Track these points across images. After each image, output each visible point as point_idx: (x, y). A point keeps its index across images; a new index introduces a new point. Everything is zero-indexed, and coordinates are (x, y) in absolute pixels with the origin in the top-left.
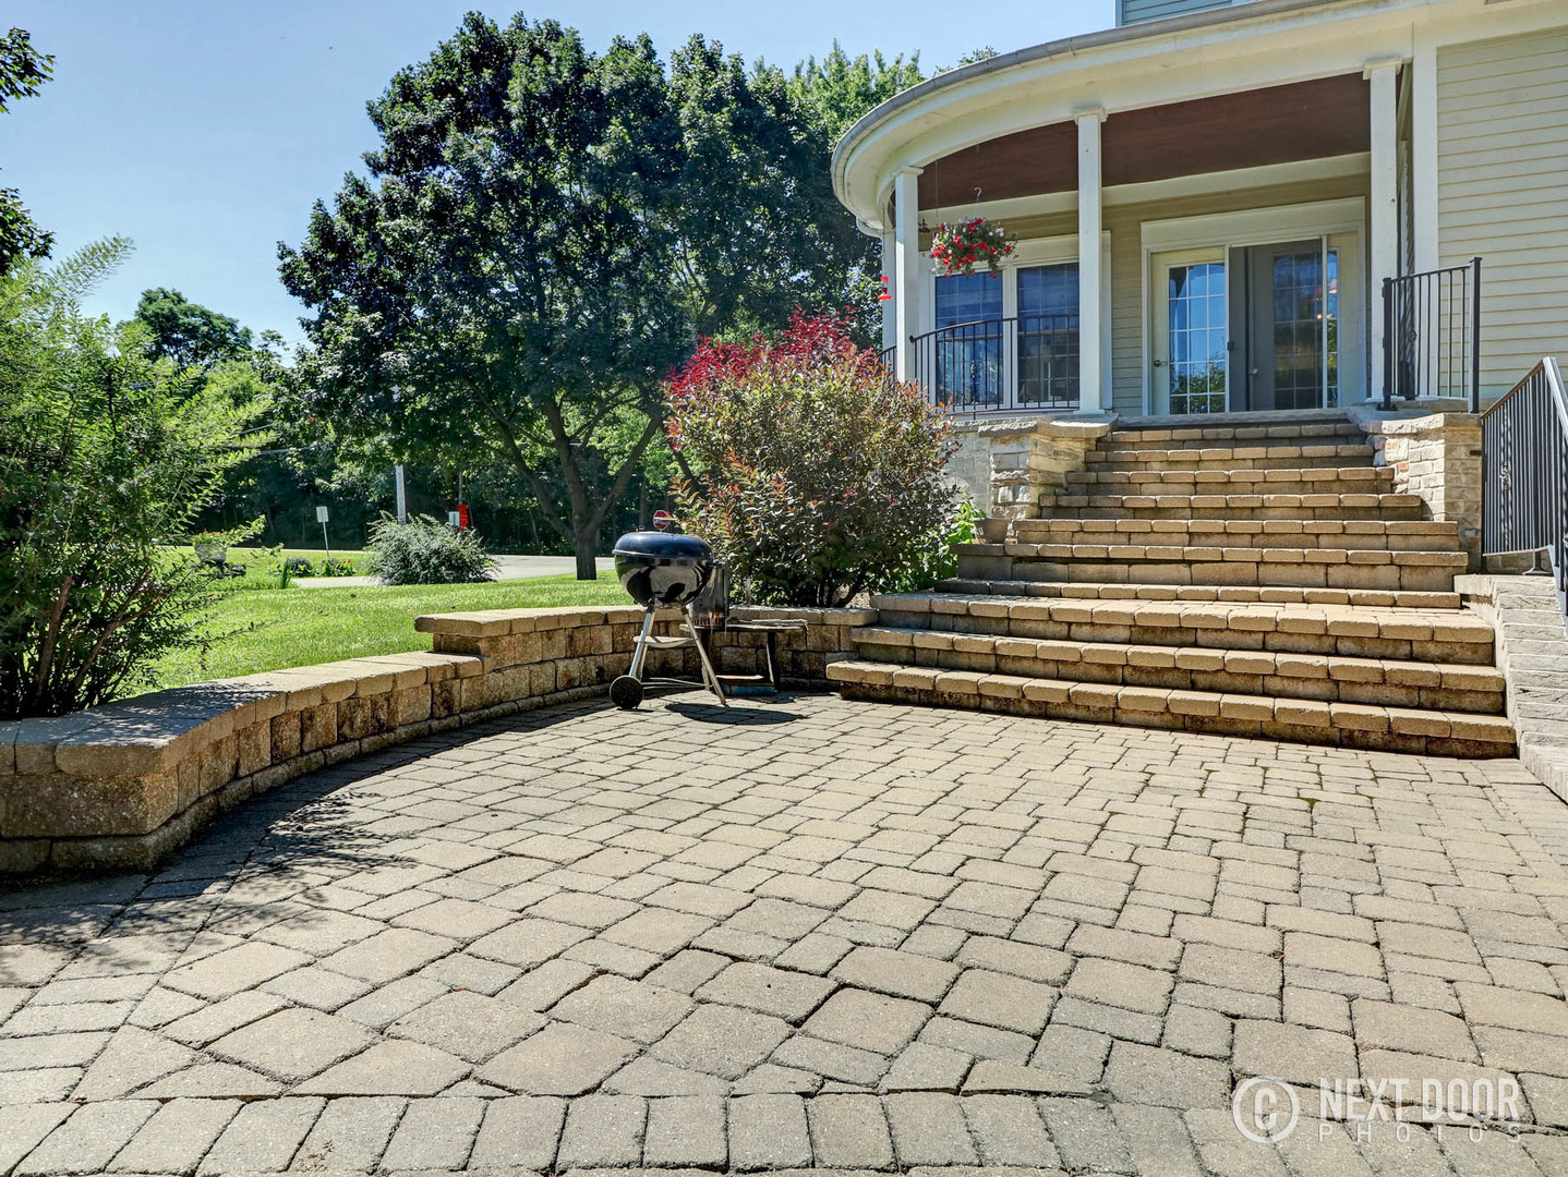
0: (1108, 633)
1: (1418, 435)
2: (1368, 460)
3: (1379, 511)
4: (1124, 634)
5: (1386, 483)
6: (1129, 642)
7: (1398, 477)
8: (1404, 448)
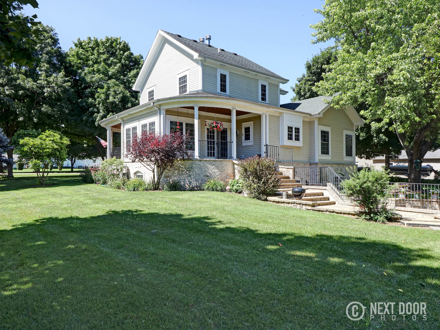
1: (288, 169)
5: (281, 174)
7: (283, 173)
8: (284, 169)
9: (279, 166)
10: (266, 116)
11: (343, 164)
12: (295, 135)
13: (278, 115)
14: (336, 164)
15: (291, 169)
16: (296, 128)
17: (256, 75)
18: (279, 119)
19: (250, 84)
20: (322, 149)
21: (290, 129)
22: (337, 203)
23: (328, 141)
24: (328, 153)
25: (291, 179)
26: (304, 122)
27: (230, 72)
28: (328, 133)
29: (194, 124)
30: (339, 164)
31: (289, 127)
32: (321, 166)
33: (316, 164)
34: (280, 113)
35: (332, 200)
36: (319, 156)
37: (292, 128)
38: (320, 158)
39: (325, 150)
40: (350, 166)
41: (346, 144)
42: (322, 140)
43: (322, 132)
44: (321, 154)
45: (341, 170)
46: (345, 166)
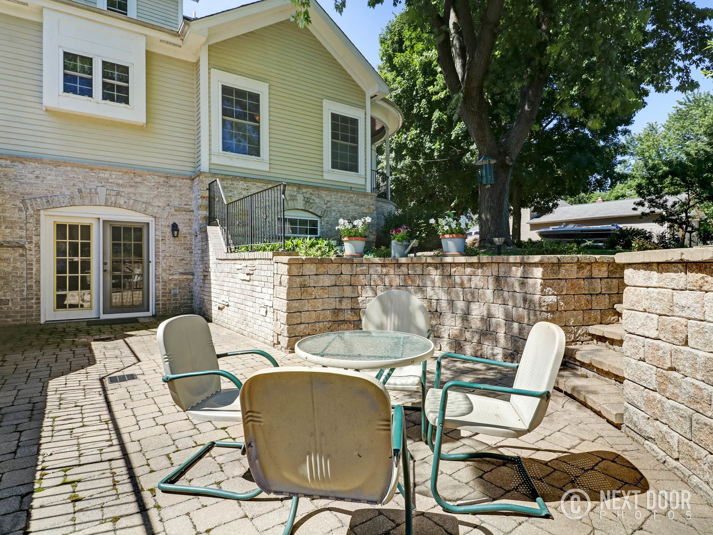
12: (105, 83)
13: (36, 18)
14: (288, 184)
16: (109, 65)
18: (42, 32)
20: (226, 139)
21: (78, 61)
23: (255, 118)
24: (255, 152)
30: (301, 186)
31: (70, 56)
36: (212, 155)
37: (88, 61)
39: (244, 144)
40: (344, 195)
41: (334, 136)
42: (225, 112)
43: (226, 90)
44: (224, 150)
45: (307, 201)
46: (323, 193)
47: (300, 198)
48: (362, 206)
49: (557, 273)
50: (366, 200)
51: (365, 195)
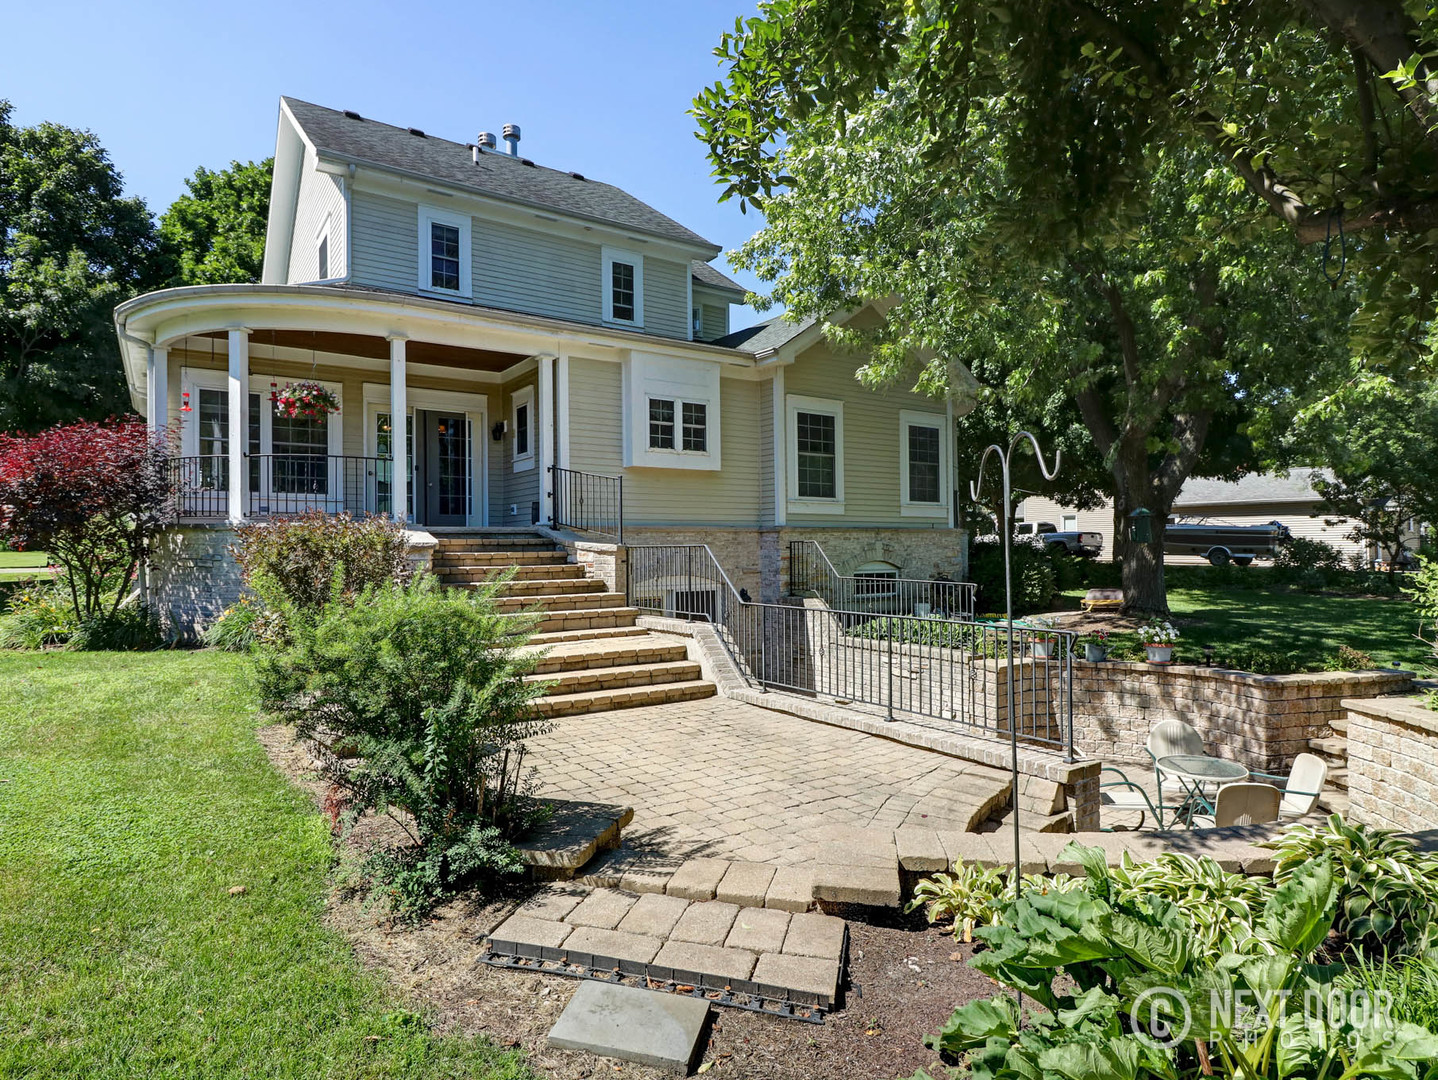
0: (551, 668)
1: (601, 552)
2: (564, 560)
3: (576, 589)
4: (558, 667)
5: (580, 573)
6: (560, 671)
7: (587, 569)
8: (591, 557)
9: (579, 544)
10: (555, 363)
11: (897, 530)
12: (685, 429)
13: (615, 359)
14: (866, 529)
15: (611, 553)
16: (686, 407)
17: (588, 229)
18: (620, 374)
19: (565, 259)
20: (801, 478)
21: (660, 410)
22: (720, 690)
23: (830, 448)
24: (830, 492)
25: (612, 592)
26: (725, 382)
27: (473, 218)
28: (829, 421)
29: (227, 393)
30: (878, 530)
31: (653, 403)
32: (796, 537)
33: (777, 530)
34: (624, 352)
35: (709, 677)
36: (788, 502)
37: (670, 405)
38: (793, 509)
39: (816, 481)
40: (925, 535)
41: (912, 458)
42: (802, 446)
43: (802, 417)
44: (800, 495)
45: (887, 550)
46: (903, 537)
47: (879, 546)
48: (946, 548)
49: (1281, 695)
50: (949, 539)
51: (948, 532)
